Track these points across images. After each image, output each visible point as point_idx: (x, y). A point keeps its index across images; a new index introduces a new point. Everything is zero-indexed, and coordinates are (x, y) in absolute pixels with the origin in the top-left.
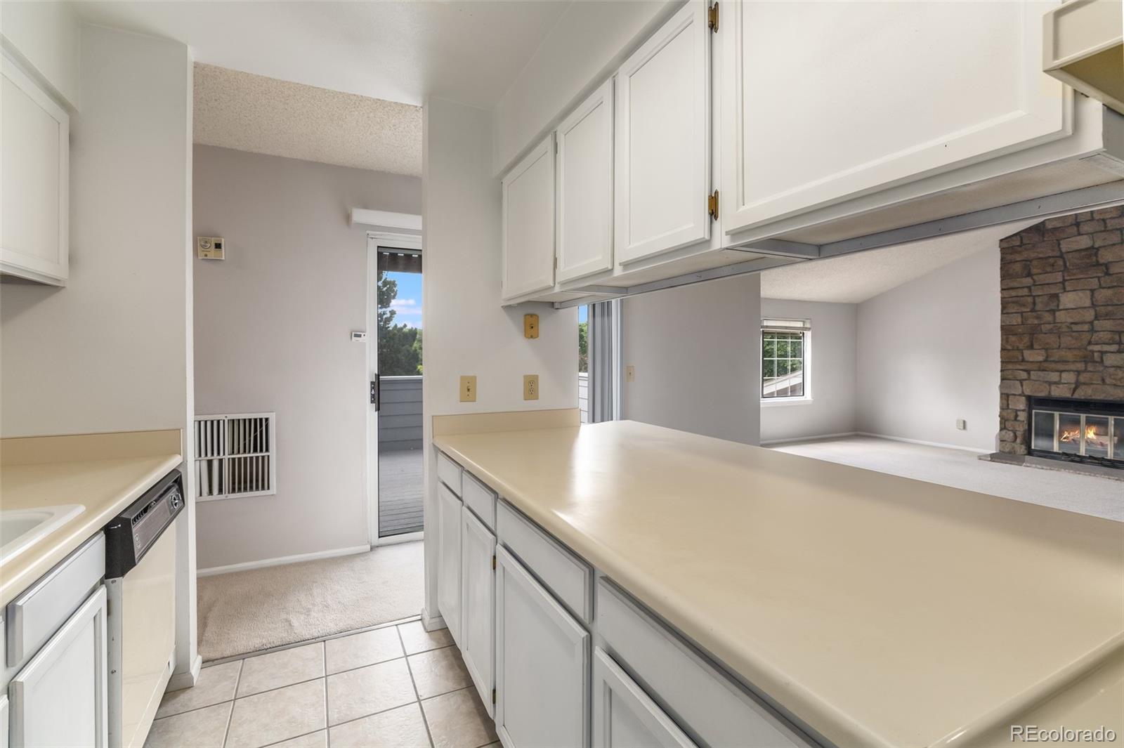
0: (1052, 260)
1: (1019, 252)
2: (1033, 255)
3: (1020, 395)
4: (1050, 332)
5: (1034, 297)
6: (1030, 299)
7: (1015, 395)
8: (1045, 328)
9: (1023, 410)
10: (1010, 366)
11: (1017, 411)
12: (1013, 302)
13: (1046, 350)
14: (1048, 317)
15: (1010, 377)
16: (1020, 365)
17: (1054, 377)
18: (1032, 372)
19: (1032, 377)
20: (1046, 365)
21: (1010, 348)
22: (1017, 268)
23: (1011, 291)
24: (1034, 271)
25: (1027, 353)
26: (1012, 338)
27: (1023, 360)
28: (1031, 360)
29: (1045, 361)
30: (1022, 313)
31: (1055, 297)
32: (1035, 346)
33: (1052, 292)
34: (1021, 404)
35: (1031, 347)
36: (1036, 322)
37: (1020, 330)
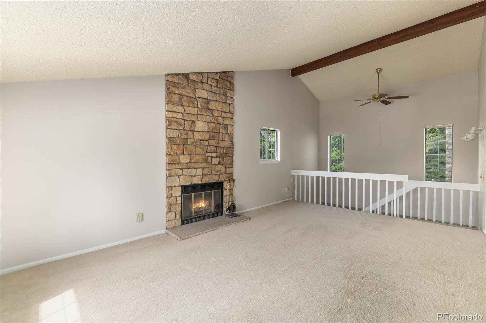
0: (192, 99)
1: (178, 88)
2: (184, 93)
3: (178, 186)
4: (192, 144)
5: (185, 120)
6: (183, 121)
7: (175, 186)
8: (189, 141)
9: (179, 196)
10: (173, 167)
11: (177, 197)
12: (175, 122)
13: (190, 155)
14: (190, 135)
15: (173, 174)
16: (178, 165)
17: (193, 172)
18: (184, 170)
19: (184, 173)
20: (190, 164)
21: (172, 153)
22: (176, 98)
23: (173, 114)
24: (184, 104)
25: (181, 157)
26: (174, 147)
27: (179, 163)
28: (183, 162)
29: (190, 162)
30: (179, 130)
31: (194, 122)
32: (185, 153)
33: (193, 120)
34: (178, 192)
35: (183, 154)
36: (186, 137)
37: (179, 142)
